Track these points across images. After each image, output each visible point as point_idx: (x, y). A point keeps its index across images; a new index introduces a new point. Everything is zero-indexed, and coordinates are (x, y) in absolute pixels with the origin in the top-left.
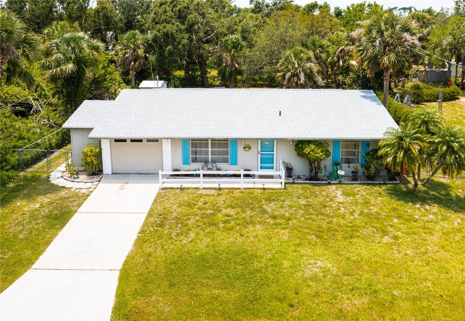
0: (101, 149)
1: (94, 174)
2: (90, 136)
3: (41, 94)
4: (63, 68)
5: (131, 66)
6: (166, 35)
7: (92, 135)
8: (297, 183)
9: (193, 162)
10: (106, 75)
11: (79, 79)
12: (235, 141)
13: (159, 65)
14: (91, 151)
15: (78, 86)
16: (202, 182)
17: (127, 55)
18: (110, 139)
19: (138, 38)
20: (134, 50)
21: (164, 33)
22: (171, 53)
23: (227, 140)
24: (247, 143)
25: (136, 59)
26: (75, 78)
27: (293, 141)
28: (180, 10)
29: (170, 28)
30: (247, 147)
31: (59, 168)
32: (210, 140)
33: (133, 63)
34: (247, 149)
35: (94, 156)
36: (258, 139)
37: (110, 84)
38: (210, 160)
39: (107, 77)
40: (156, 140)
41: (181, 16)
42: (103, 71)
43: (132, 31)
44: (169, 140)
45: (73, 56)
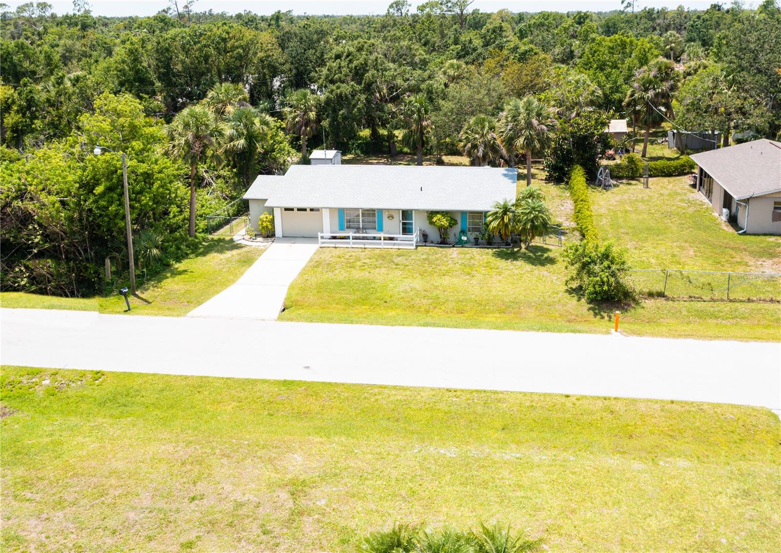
0: (273, 216)
1: (268, 237)
2: (265, 205)
3: (210, 165)
4: (236, 143)
5: (302, 131)
6: (340, 97)
7: (267, 204)
8: (428, 246)
9: (347, 228)
10: (275, 145)
11: (250, 153)
12: (381, 211)
13: (332, 131)
14: (267, 218)
15: (249, 160)
16: (351, 243)
17: (297, 120)
18: (281, 208)
19: (309, 99)
20: (306, 112)
21: (337, 94)
22: (345, 118)
23: (374, 210)
24: (391, 213)
25: (307, 123)
26: (247, 152)
27: (427, 212)
28: (356, 67)
29: (345, 89)
30: (391, 217)
31: (239, 233)
32: (360, 210)
33: (303, 128)
34: (391, 218)
35: (269, 222)
36: (399, 210)
37: (279, 155)
38: (361, 226)
39: (275, 147)
40: (318, 210)
41: (358, 74)
42: (272, 141)
43: (303, 90)
44: (328, 209)
45: (245, 133)
